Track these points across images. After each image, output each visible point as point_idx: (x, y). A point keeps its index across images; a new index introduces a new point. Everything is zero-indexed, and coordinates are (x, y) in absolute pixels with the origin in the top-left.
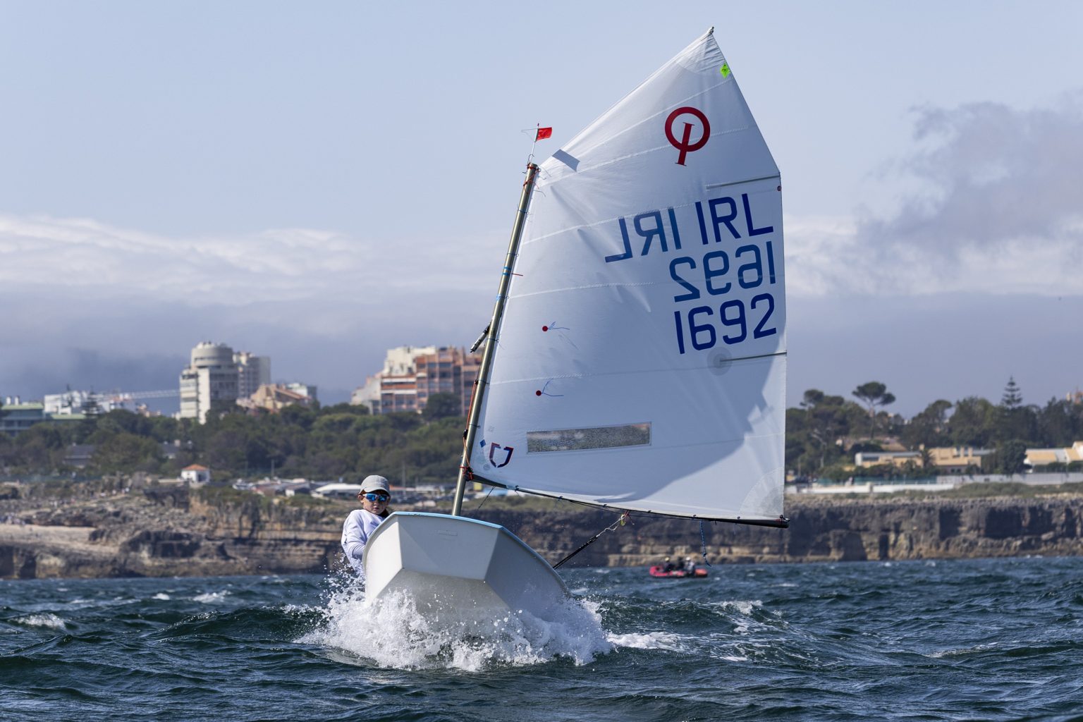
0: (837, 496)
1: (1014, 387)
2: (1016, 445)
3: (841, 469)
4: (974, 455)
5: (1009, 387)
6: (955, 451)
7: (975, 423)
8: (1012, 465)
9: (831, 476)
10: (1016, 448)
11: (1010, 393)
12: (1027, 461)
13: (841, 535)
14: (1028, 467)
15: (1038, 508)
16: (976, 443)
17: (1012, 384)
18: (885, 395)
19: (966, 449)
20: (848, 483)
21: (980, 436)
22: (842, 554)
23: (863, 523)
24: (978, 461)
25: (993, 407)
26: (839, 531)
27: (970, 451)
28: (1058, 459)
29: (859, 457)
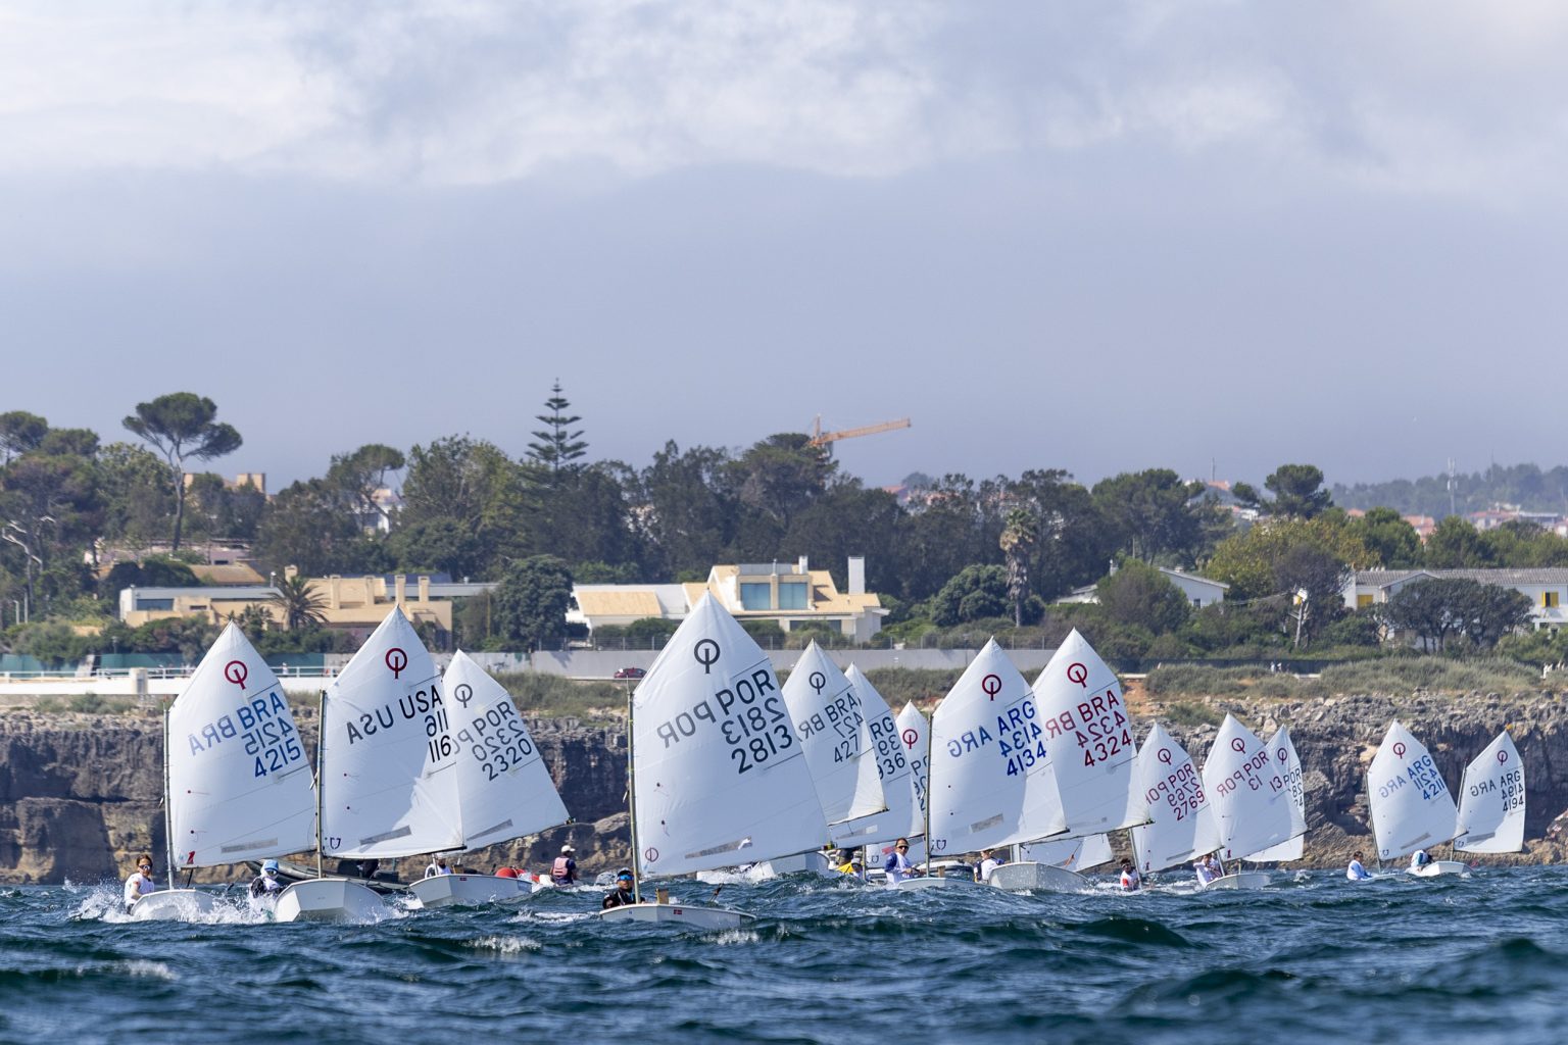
0: (48, 704)
1: (564, 413)
2: (546, 570)
3: (66, 630)
4: (433, 598)
5: (550, 413)
6: (380, 586)
7: (461, 511)
8: (533, 624)
9: (38, 650)
10: (545, 580)
11: (551, 430)
12: (572, 616)
13: (48, 813)
14: (579, 631)
15: (588, 745)
16: (453, 568)
17: (561, 403)
18: (215, 427)
19: (412, 580)
20: (84, 670)
21: (472, 545)
22: (49, 864)
23: (109, 779)
24: (443, 614)
25: (511, 467)
26: (42, 801)
27: (423, 587)
28: (665, 611)
29: (127, 597)
